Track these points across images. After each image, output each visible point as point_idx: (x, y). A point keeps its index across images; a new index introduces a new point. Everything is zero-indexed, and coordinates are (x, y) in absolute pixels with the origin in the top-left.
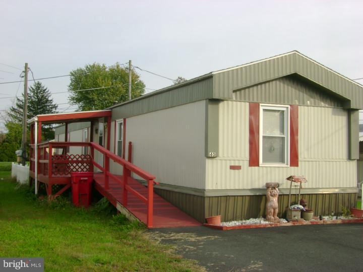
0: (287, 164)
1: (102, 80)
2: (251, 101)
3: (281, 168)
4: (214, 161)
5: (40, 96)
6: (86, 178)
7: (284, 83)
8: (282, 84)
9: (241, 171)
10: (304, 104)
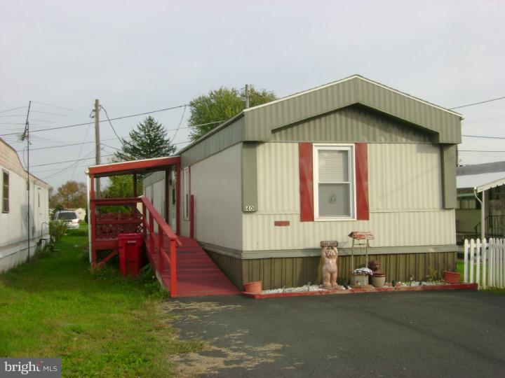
0: (354, 218)
1: (232, 110)
2: (301, 141)
3: (345, 223)
4: (254, 216)
5: (152, 134)
6: (135, 242)
7: (346, 116)
8: (343, 118)
9: (289, 227)
10: (375, 140)
